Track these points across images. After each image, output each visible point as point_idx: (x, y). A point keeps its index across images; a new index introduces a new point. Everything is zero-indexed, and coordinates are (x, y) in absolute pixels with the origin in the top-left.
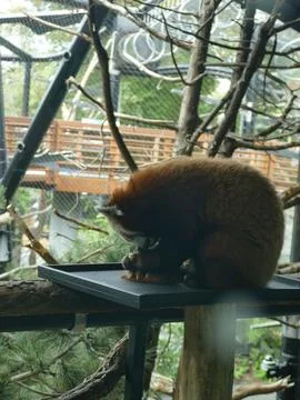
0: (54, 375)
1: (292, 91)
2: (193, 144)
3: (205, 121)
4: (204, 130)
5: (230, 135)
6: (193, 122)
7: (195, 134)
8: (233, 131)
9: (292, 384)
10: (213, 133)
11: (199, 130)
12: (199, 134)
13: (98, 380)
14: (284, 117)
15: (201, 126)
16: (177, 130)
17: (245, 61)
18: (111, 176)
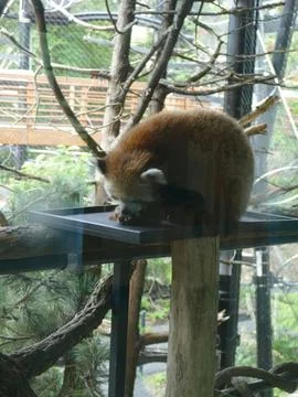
0: (16, 319)
1: (219, 37)
2: (126, 92)
3: (137, 69)
4: (136, 77)
5: (162, 81)
6: (125, 70)
7: (128, 81)
8: (165, 78)
9: (227, 318)
10: (145, 81)
11: (131, 77)
12: (132, 82)
13: (89, 315)
14: (213, 62)
15: (133, 74)
16: (109, 78)
17: (174, 9)
18: (28, 126)
